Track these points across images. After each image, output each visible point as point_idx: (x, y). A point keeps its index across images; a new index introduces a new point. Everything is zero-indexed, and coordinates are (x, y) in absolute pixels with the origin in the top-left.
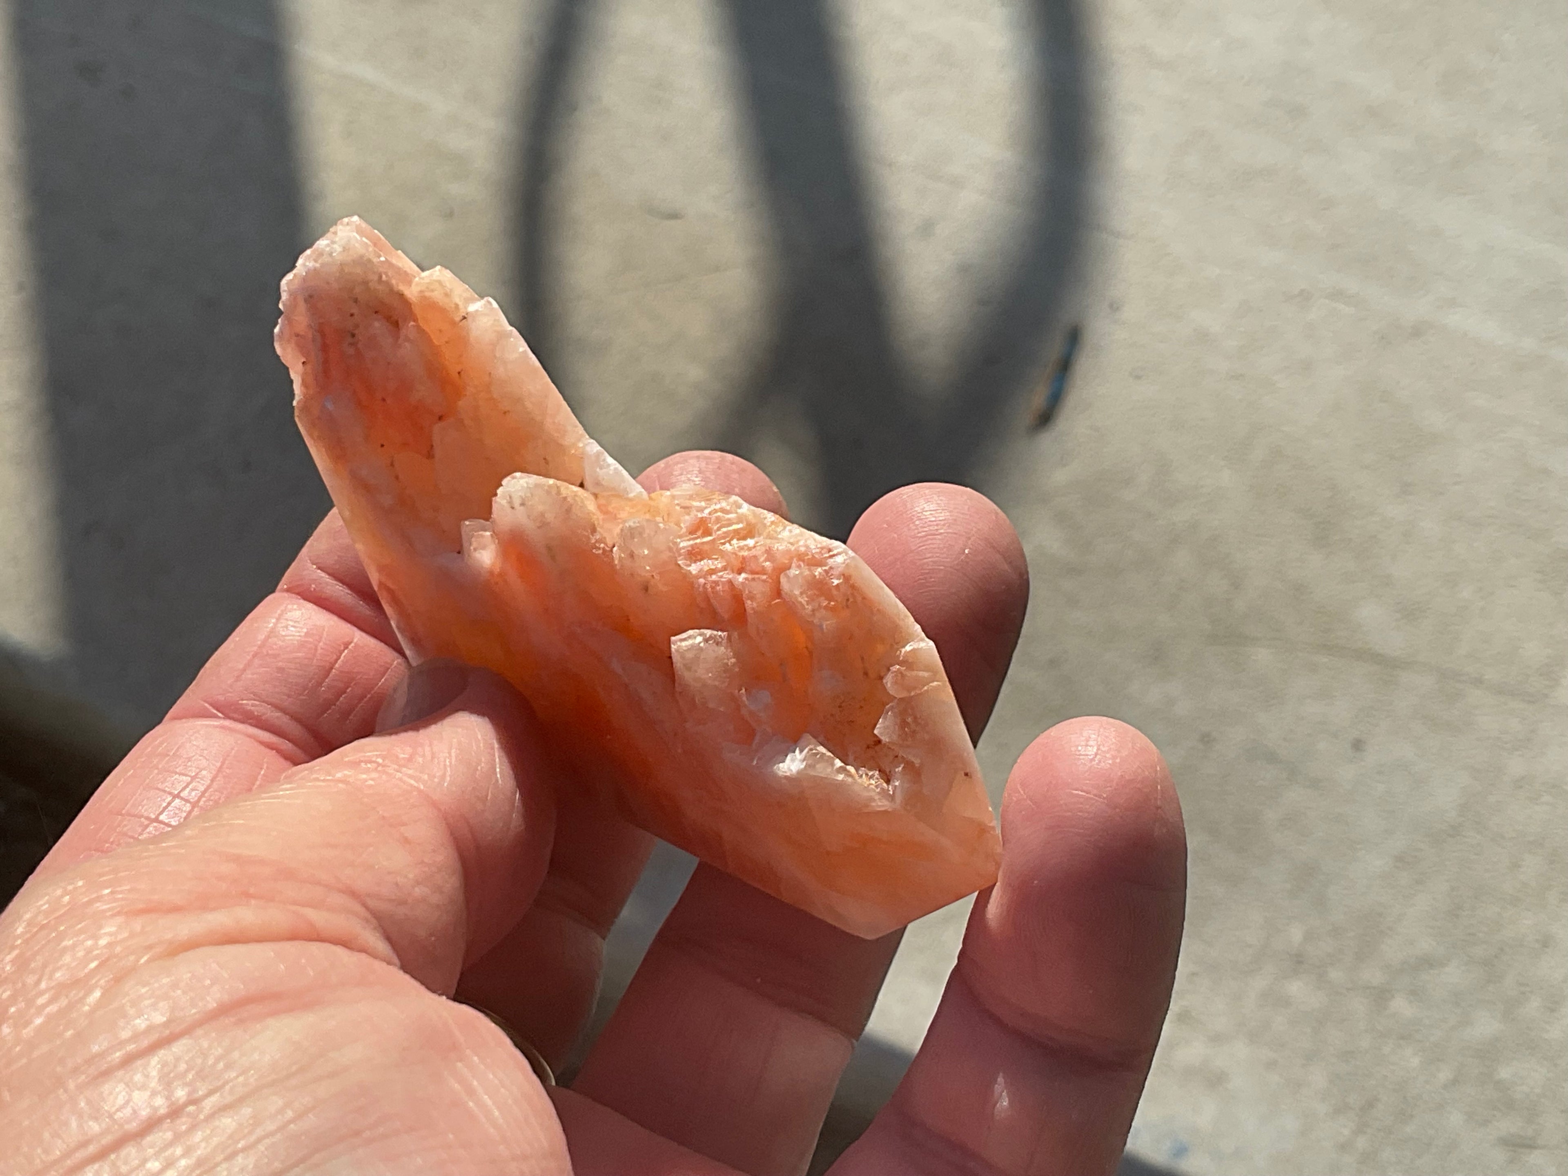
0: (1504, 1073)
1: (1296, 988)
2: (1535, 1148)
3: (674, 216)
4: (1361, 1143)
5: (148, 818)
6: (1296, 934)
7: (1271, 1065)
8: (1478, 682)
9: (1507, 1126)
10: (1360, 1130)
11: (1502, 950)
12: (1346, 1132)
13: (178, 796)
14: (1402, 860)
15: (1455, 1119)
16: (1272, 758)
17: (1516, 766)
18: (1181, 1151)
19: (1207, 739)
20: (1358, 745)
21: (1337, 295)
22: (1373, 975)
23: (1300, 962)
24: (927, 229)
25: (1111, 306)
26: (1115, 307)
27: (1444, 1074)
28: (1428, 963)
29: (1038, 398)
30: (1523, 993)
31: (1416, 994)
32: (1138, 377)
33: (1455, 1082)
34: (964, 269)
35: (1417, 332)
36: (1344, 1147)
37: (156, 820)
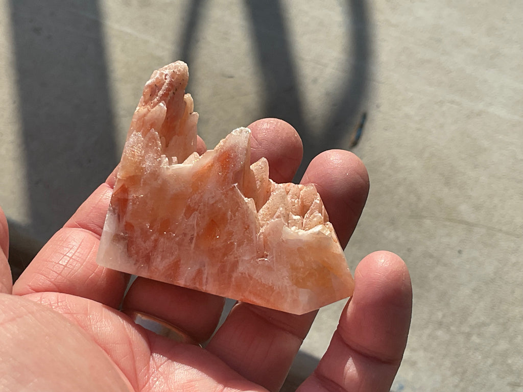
0: (510, 361)
1: (440, 333)
2: (520, 386)
3: (231, 77)
4: (462, 385)
5: (55, 263)
6: (440, 315)
7: (432, 359)
8: (500, 231)
9: (511, 379)
10: (461, 380)
11: (509, 320)
12: (457, 381)
13: (65, 255)
14: (475, 291)
15: (493, 376)
16: (431, 256)
17: (513, 259)
18: (401, 388)
19: (409, 250)
20: (460, 252)
21: (452, 102)
22: (465, 329)
23: (441, 325)
24: (315, 81)
25: (377, 106)
26: (378, 106)
27: (490, 361)
28: (484, 324)
29: (353, 137)
30: (516, 335)
31: (479, 335)
32: (386, 130)
33: (493, 365)
34: (328, 94)
35: (479, 114)
36: (456, 386)
37: (58, 263)
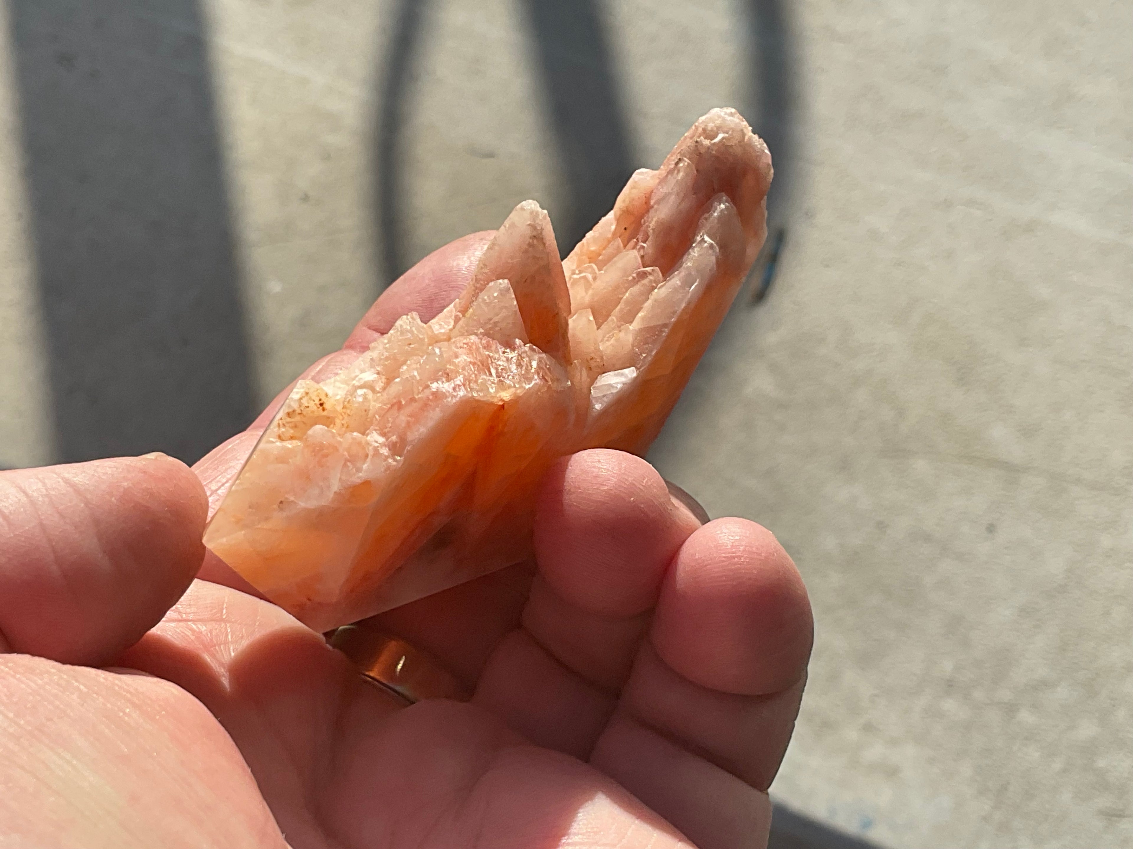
0: (1101, 763)
1: (949, 705)
2: (1124, 817)
3: (491, 155)
4: (998, 815)
6: (948, 665)
7: (932, 761)
8: (1077, 481)
9: (1104, 801)
10: (997, 806)
11: (1098, 674)
12: (987, 808)
14: (1024, 611)
15: (1066, 797)
16: (928, 538)
17: (1106, 541)
18: (867, 824)
19: (881, 526)
20: (991, 529)
21: (971, 202)
22: (1005, 695)
23: (951, 686)
25: (807, 215)
26: (809, 215)
27: (1057, 765)
28: (1044, 684)
29: (755, 282)
30: (1114, 706)
31: (1036, 707)
32: (827, 266)
33: (1065, 770)
35: (1029, 228)
36: (985, 819)
